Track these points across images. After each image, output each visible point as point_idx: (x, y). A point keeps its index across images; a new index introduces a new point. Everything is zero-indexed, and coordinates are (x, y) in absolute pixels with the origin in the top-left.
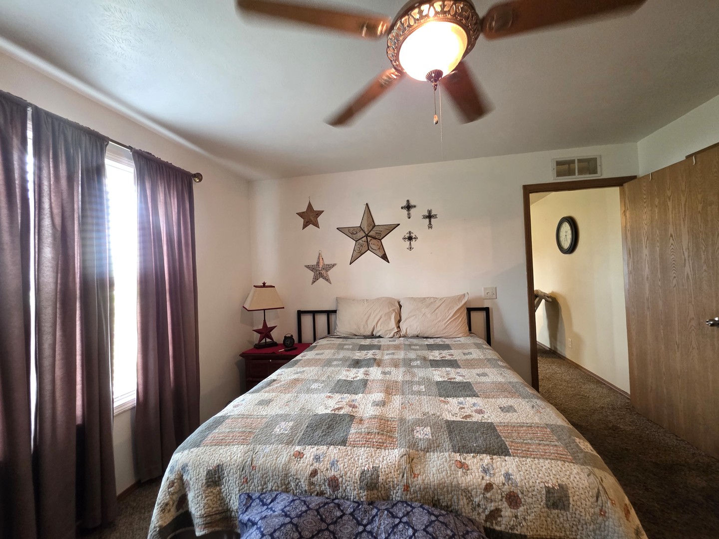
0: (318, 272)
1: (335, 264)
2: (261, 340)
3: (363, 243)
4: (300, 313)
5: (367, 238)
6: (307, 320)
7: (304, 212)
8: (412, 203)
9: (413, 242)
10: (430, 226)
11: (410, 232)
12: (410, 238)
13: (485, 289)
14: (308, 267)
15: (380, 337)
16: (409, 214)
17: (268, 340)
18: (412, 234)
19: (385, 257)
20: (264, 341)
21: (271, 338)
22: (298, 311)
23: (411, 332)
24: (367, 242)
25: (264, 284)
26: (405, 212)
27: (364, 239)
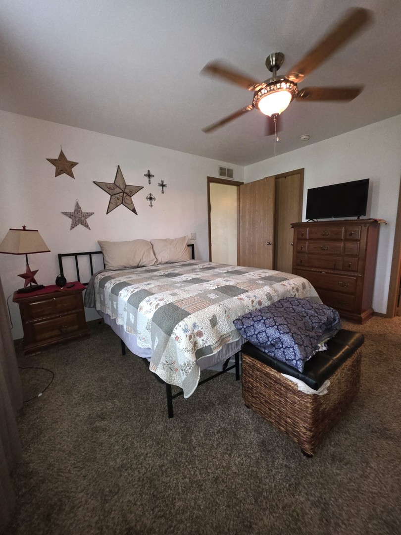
0: (77, 219)
1: (93, 213)
2: (26, 284)
3: (120, 197)
4: (60, 256)
5: (123, 194)
6: (68, 263)
7: (56, 160)
8: (152, 173)
9: (153, 202)
10: (163, 192)
11: (151, 194)
12: (151, 199)
13: (191, 234)
14: (65, 214)
15: (143, 266)
16: (149, 181)
17: (33, 284)
18: (148, 197)
19: (134, 211)
20: (29, 285)
21: (35, 282)
22: (58, 254)
24: (123, 197)
25: (24, 227)
26: (147, 178)
27: (121, 194)
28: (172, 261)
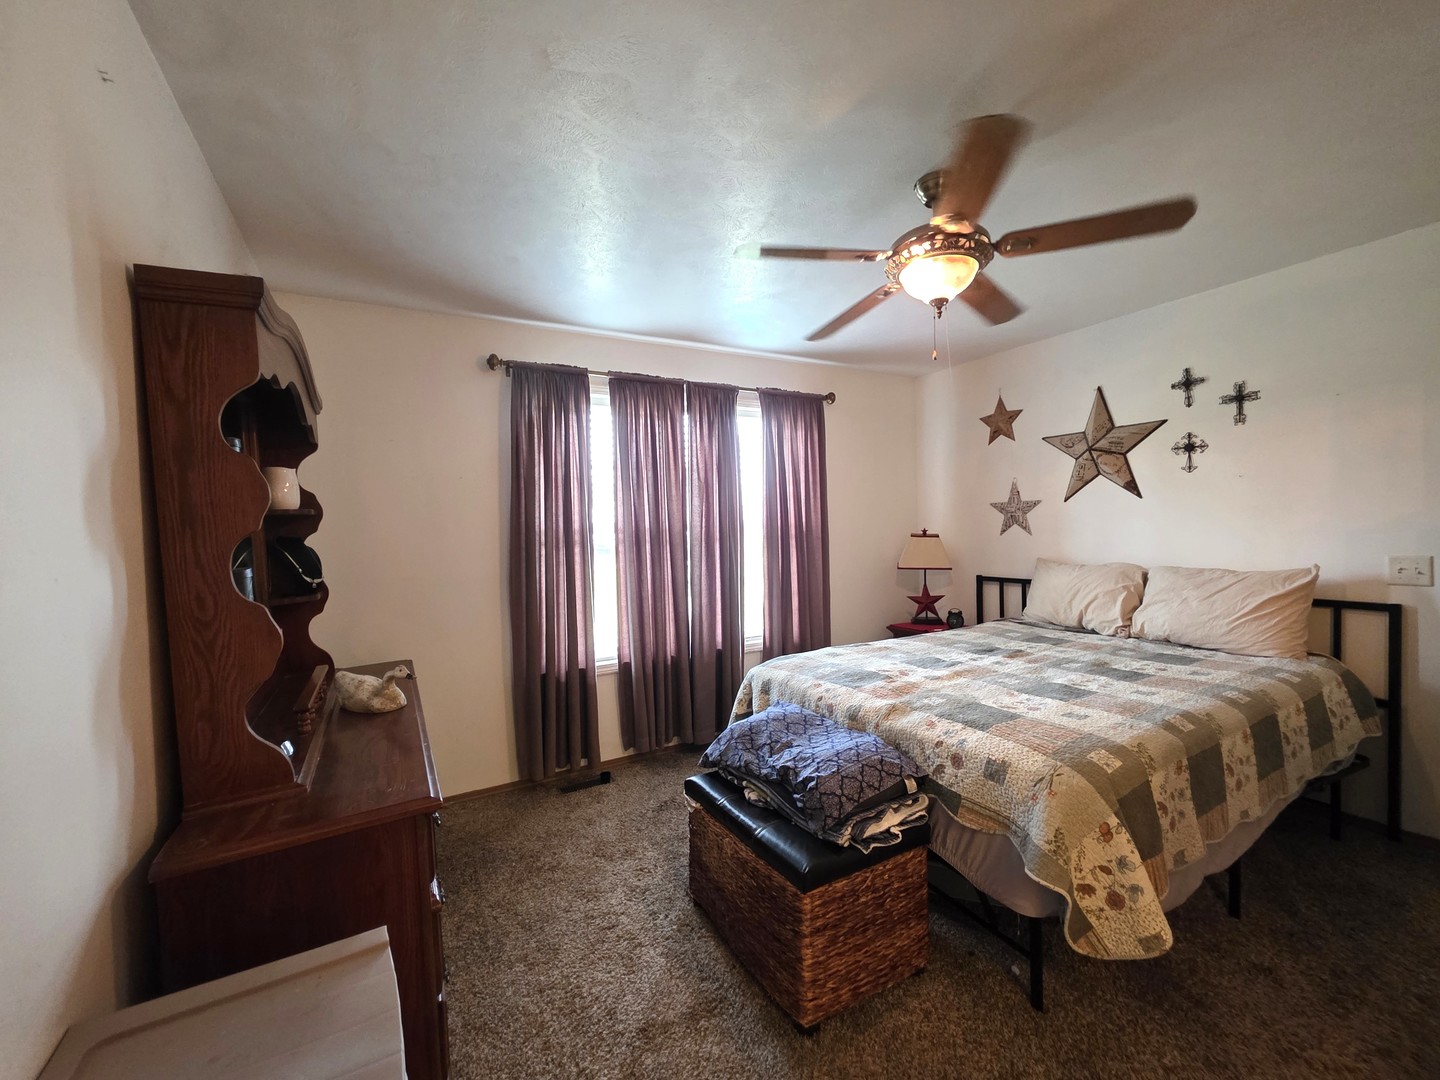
0: (1009, 515)
1: (1039, 502)
2: (919, 613)
3: (1085, 462)
4: (981, 580)
5: (1091, 454)
6: (992, 592)
7: (990, 416)
8: (1196, 374)
9: (1196, 456)
10: (1240, 418)
11: (1190, 435)
12: (1190, 448)
13: (1393, 560)
14: (994, 505)
15: (1093, 632)
16: (1189, 398)
17: (930, 615)
18: (1194, 439)
19: (1132, 486)
20: (923, 615)
21: (934, 611)
22: (978, 576)
23: (1152, 631)
24: (1093, 459)
25: (925, 531)
26: (1181, 394)
27: (1087, 455)
28: (1183, 642)
